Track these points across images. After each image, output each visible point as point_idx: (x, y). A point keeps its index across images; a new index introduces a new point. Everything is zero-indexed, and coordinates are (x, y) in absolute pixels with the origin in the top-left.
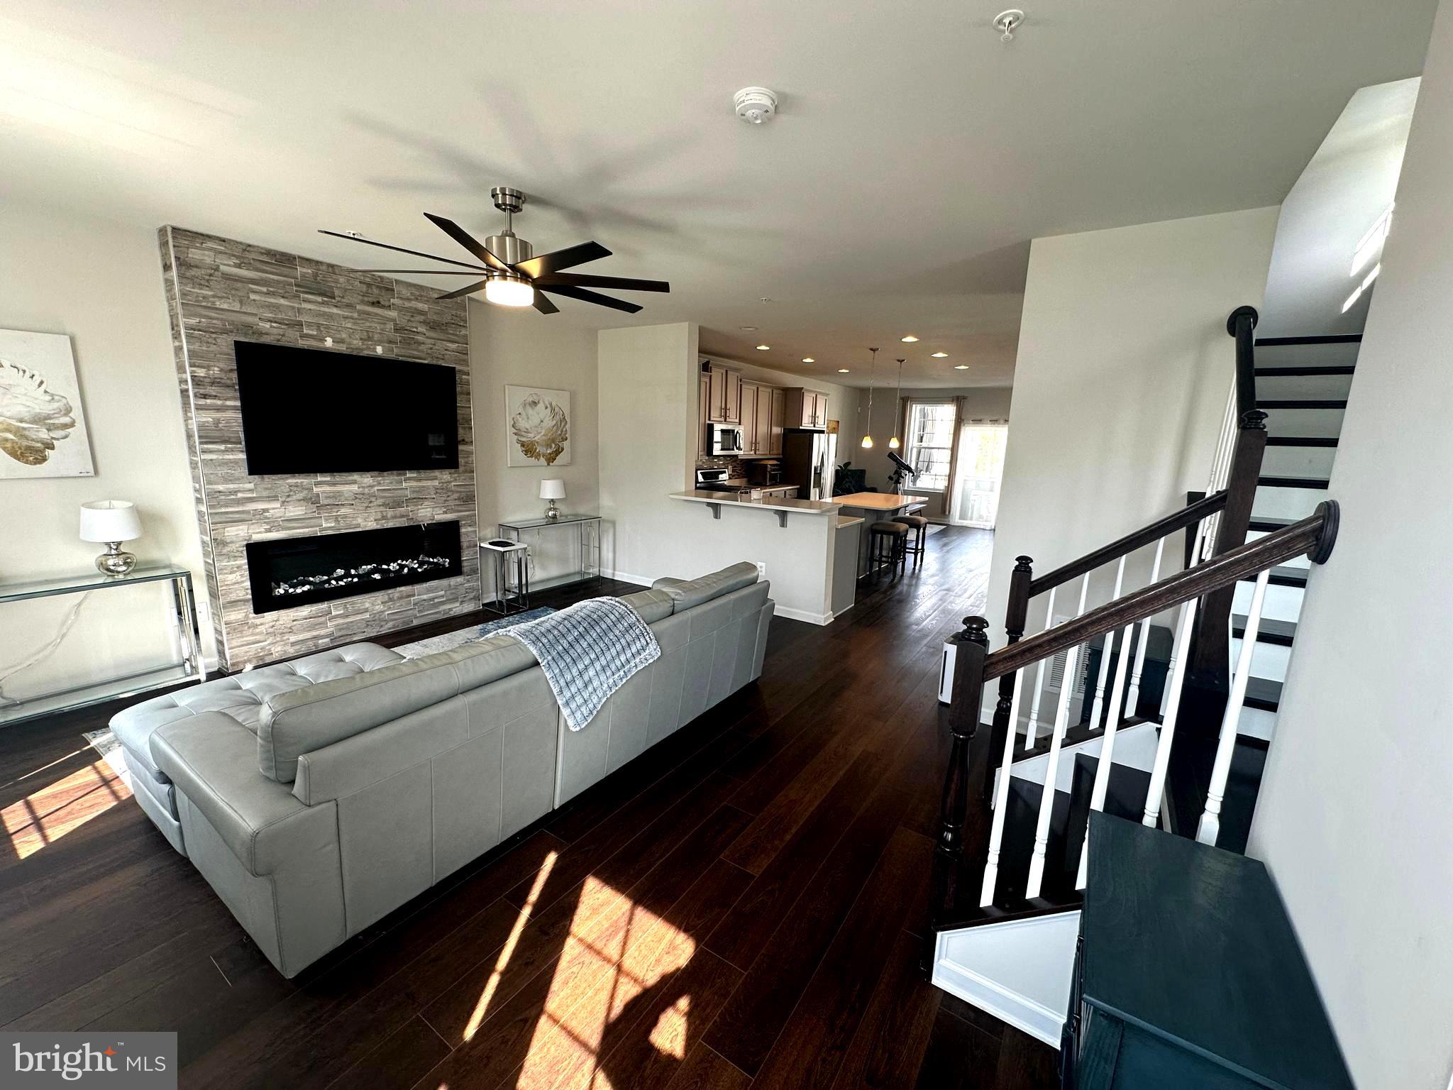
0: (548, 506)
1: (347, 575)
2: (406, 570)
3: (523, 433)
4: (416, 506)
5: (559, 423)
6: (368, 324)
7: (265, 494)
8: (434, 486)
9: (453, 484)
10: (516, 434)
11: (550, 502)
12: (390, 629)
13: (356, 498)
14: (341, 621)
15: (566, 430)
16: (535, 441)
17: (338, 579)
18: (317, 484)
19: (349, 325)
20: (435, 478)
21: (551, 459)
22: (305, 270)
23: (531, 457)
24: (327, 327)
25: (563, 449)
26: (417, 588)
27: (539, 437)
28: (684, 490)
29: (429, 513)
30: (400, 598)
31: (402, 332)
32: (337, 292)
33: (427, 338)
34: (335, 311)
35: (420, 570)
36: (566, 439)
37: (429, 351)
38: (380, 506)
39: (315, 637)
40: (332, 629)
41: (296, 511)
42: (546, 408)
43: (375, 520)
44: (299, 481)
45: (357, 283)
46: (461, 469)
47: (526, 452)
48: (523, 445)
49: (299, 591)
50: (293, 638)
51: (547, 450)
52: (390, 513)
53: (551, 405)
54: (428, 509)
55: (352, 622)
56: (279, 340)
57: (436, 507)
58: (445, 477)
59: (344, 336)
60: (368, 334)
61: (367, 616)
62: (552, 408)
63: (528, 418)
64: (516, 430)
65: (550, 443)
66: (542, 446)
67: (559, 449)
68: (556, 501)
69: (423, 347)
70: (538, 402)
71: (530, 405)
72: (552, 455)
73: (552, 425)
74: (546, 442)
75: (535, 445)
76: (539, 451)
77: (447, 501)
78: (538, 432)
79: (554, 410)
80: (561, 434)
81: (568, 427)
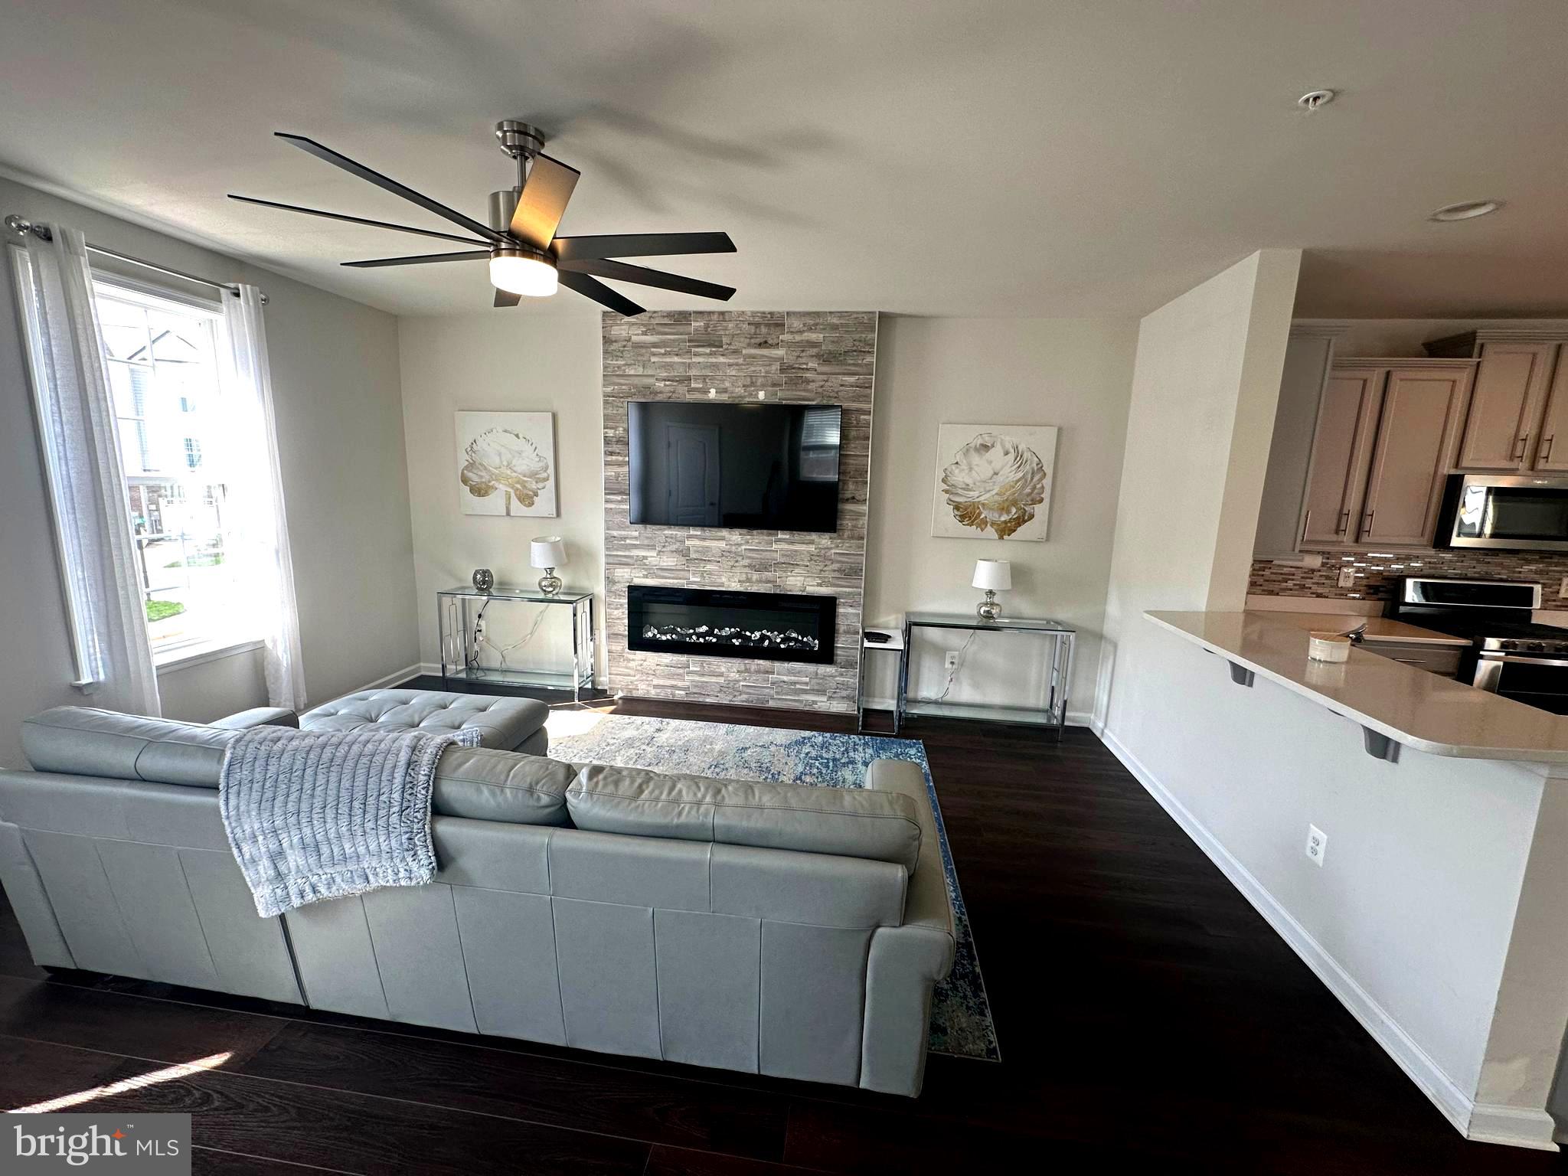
0: (984, 598)
1: (710, 633)
2: (766, 643)
3: (960, 491)
4: (785, 571)
5: (1029, 476)
6: (753, 369)
7: (646, 542)
8: (808, 552)
9: (833, 551)
10: (947, 491)
11: (987, 593)
12: (743, 701)
13: (723, 555)
14: (697, 678)
15: (1043, 487)
16: (979, 502)
17: (699, 635)
18: (690, 537)
19: (733, 373)
20: (812, 542)
21: (1006, 530)
22: (698, 324)
23: (971, 525)
24: (712, 378)
25: (1032, 517)
26: (777, 665)
27: (988, 495)
28: (1202, 607)
29: (800, 582)
30: (758, 672)
31: (790, 371)
32: (725, 340)
33: (818, 374)
34: (722, 359)
35: (782, 646)
36: (1041, 501)
37: (820, 390)
38: (745, 566)
39: (673, 687)
40: (688, 684)
41: (669, 561)
42: (1007, 453)
43: (739, 581)
44: (674, 533)
45: (745, 326)
46: (846, 534)
47: (962, 518)
48: (957, 508)
49: (664, 638)
50: (656, 682)
51: (1000, 517)
52: (755, 576)
53: (1016, 448)
54: (799, 578)
55: (707, 682)
56: (670, 398)
57: (808, 577)
58: (824, 541)
59: (727, 384)
60: (752, 379)
61: (721, 680)
62: (1018, 453)
63: (971, 469)
64: (948, 486)
65: (1008, 506)
66: (993, 509)
67: (1024, 515)
68: (994, 594)
69: (812, 386)
70: (993, 446)
71: (977, 450)
72: (1009, 525)
73: (1015, 479)
74: (1000, 504)
75: (978, 508)
76: (986, 517)
77: (824, 571)
78: (988, 489)
79: (1021, 456)
80: (1032, 493)
81: (1047, 482)
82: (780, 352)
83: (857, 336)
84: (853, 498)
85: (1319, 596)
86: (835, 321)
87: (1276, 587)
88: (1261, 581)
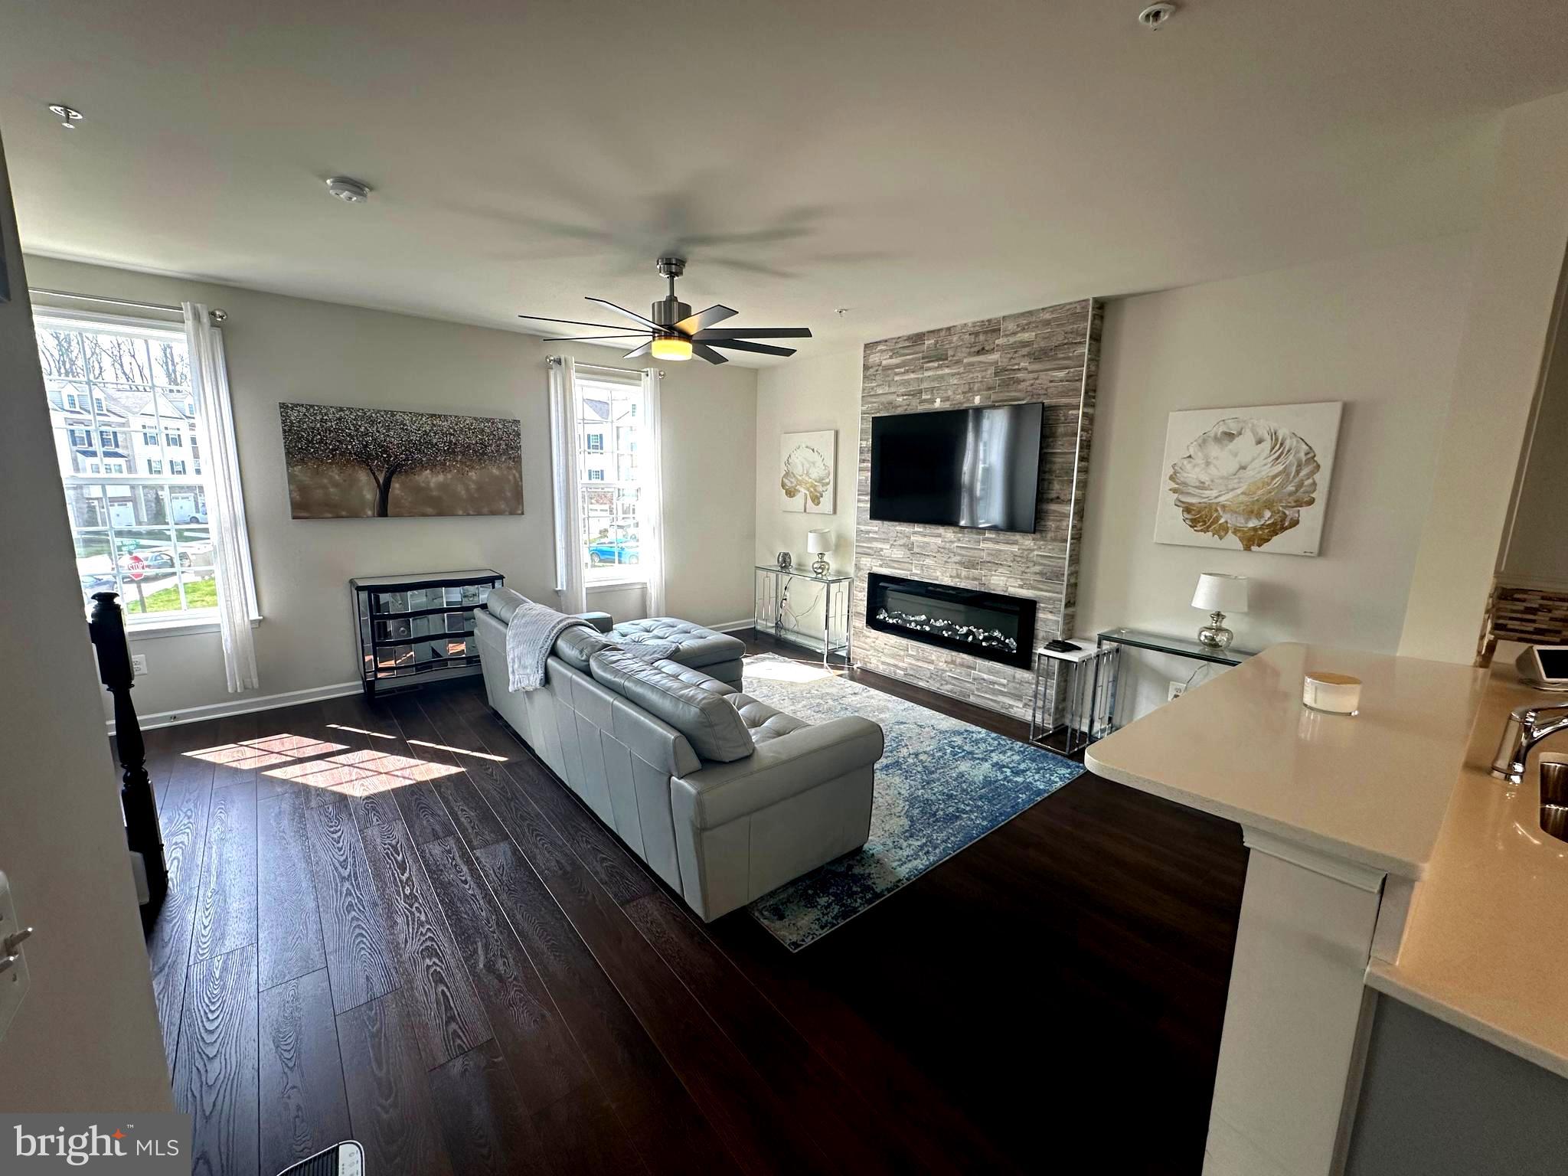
0: (1209, 622)
1: (927, 622)
2: (970, 638)
3: (1191, 490)
4: (990, 570)
5: (1294, 469)
6: (971, 376)
7: (883, 536)
8: (1012, 552)
9: (1036, 553)
10: (1175, 491)
11: (1211, 615)
12: (948, 691)
13: (939, 551)
14: (914, 662)
15: (1314, 484)
16: (1217, 503)
17: (917, 623)
18: (915, 533)
19: (955, 382)
20: (1015, 543)
21: (1254, 540)
22: (930, 342)
23: (1205, 531)
24: (939, 389)
25: (1295, 523)
26: (980, 662)
27: (1230, 495)
29: (1003, 582)
30: (962, 665)
31: (1003, 374)
32: (950, 353)
33: (1030, 372)
34: (947, 371)
35: (984, 644)
36: (1311, 502)
37: (1029, 389)
38: (956, 563)
39: (895, 666)
40: (906, 665)
41: (898, 554)
42: (1260, 442)
43: (951, 577)
44: (903, 529)
45: (967, 336)
46: (1050, 535)
47: (1194, 523)
48: (1188, 509)
49: (891, 621)
50: (883, 659)
51: (1247, 522)
52: (964, 573)
53: (1274, 435)
54: (1002, 578)
55: (920, 667)
56: (906, 410)
57: (1011, 577)
58: (1027, 543)
59: (950, 393)
60: (970, 386)
61: (932, 667)
62: (1277, 440)
63: (1208, 464)
64: (1177, 484)
65: (1259, 509)
66: (1236, 512)
67: (1283, 520)
68: (1223, 617)
69: (1022, 386)
70: (1240, 434)
71: (1216, 439)
72: (1260, 532)
73: (1270, 474)
74: (1247, 506)
75: (1217, 511)
76: (1226, 522)
77: (1026, 573)
78: (1230, 487)
79: (1281, 445)
80: (1297, 490)
81: (1323, 478)
82: (995, 356)
83: (1069, 328)
84: (1058, 498)
86: (1047, 316)
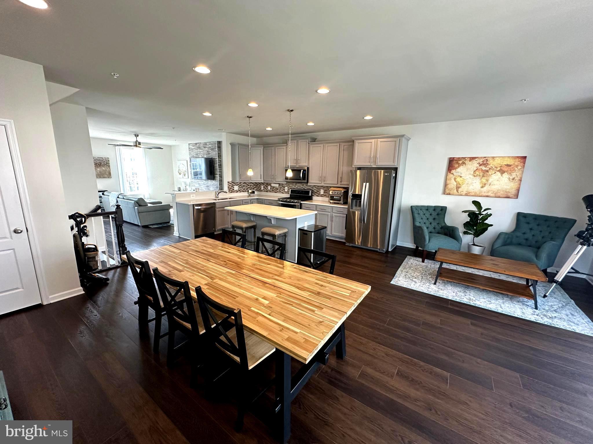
6: (204, 152)
7: (195, 182)
13: (203, 184)
18: (199, 181)
19: (202, 153)
24: (200, 154)
31: (208, 152)
34: (201, 150)
41: (197, 185)
45: (203, 145)
46: (216, 180)
59: (202, 155)
69: (210, 154)
82: (206, 149)
83: (215, 145)
84: (216, 174)
85: (283, 193)
86: (212, 143)
87: (276, 191)
88: (273, 190)
